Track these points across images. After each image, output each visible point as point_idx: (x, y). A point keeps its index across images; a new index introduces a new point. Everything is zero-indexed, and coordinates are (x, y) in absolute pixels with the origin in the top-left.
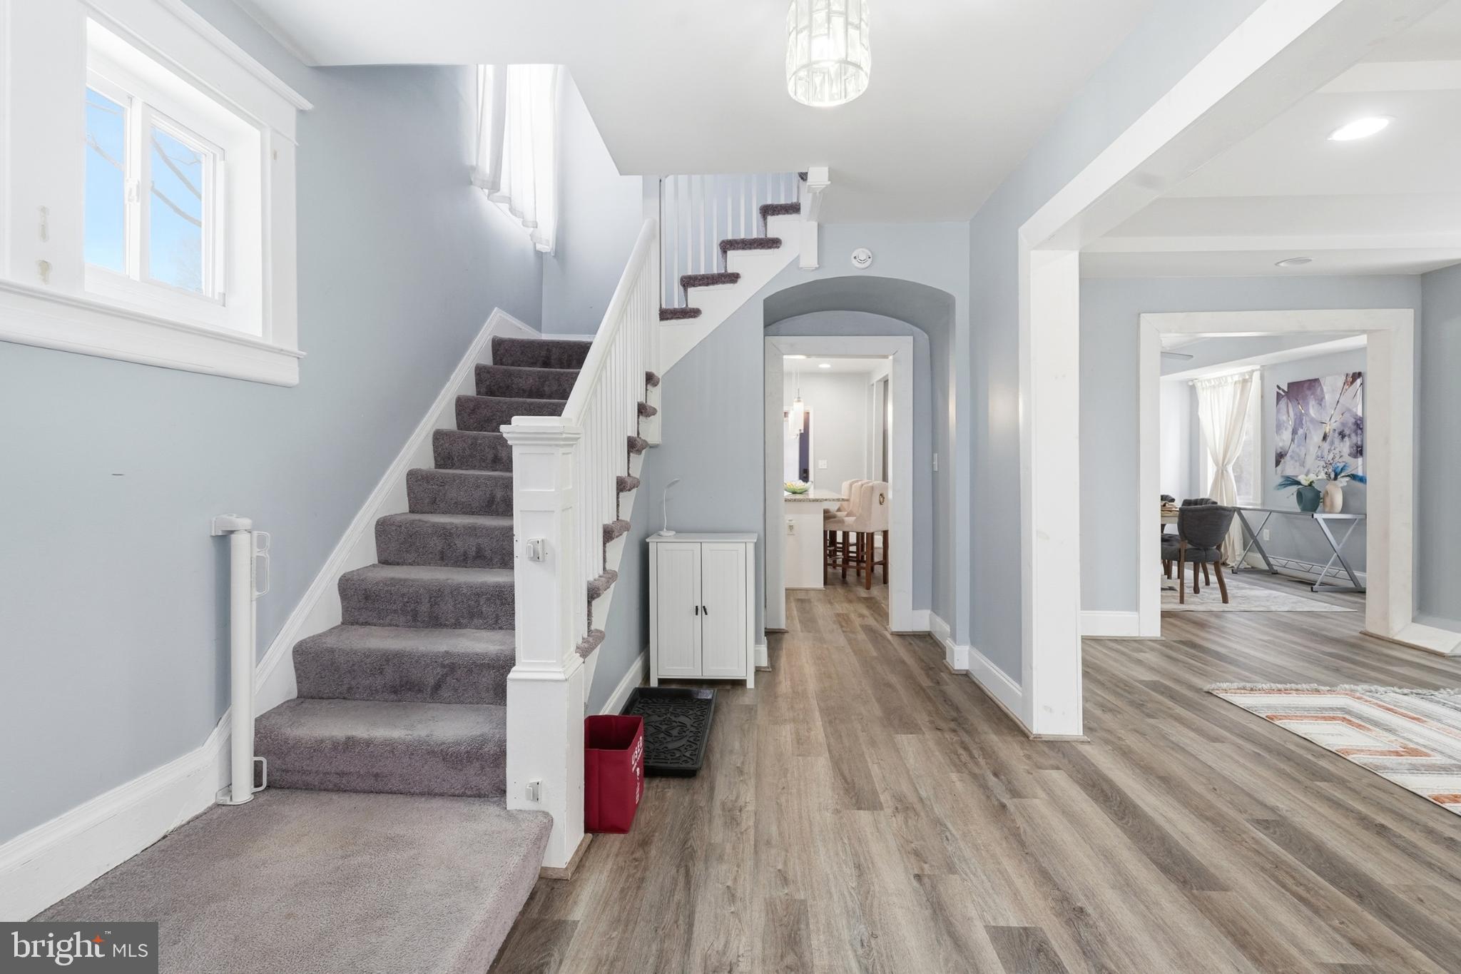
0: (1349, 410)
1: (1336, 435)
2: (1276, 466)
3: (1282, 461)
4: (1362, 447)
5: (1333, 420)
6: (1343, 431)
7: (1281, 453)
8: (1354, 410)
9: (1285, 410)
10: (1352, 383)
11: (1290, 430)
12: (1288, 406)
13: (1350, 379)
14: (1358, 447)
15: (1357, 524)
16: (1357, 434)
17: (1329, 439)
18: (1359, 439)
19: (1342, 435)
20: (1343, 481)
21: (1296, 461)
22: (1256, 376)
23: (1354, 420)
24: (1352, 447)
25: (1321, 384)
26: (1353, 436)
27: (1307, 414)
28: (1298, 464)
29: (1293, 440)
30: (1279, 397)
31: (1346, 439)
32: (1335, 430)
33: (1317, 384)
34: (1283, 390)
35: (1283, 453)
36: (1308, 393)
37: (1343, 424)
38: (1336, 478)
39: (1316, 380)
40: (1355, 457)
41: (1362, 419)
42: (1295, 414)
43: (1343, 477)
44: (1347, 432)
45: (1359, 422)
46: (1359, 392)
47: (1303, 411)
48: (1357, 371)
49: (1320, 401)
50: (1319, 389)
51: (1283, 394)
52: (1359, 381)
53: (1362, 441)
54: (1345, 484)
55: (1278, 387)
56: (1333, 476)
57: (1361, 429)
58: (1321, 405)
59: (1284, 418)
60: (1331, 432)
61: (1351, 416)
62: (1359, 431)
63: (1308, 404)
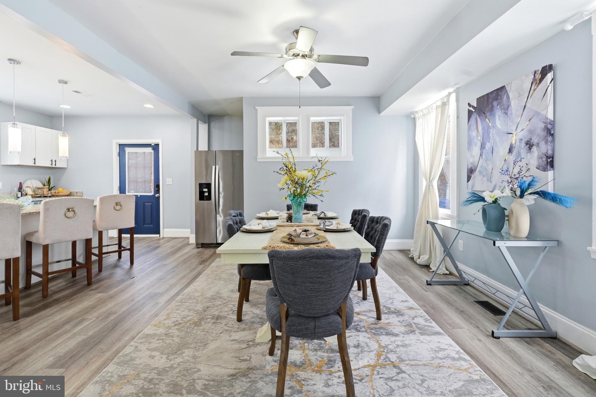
0: (537, 114)
1: (523, 144)
2: (468, 181)
3: (473, 176)
4: (553, 157)
5: (519, 129)
6: (531, 139)
7: (471, 168)
8: (544, 113)
9: (475, 126)
10: (541, 80)
11: (479, 145)
12: (477, 122)
13: (538, 76)
14: (547, 157)
15: (548, 252)
16: (546, 143)
17: (515, 152)
18: (550, 148)
19: (530, 145)
20: (530, 199)
21: (484, 176)
22: (453, 97)
23: (542, 125)
24: (542, 158)
25: (507, 91)
26: (543, 145)
27: (494, 126)
28: (485, 178)
29: (481, 155)
30: (470, 113)
31: (534, 148)
32: (521, 140)
33: (503, 92)
34: (473, 107)
35: (473, 168)
36: (495, 103)
37: (531, 132)
38: (522, 196)
39: (503, 88)
40: (545, 170)
41: (553, 123)
42: (483, 129)
43: (530, 194)
44: (535, 140)
45: (549, 126)
46: (551, 89)
47: (490, 125)
48: (548, 64)
49: (506, 110)
50: (505, 96)
51: (473, 110)
52: (550, 76)
53: (553, 150)
54: (533, 202)
55: (469, 105)
56: (518, 193)
57: (552, 135)
58: (506, 114)
59: (474, 134)
60: (518, 143)
61: (540, 120)
62: (550, 138)
63: (494, 116)
